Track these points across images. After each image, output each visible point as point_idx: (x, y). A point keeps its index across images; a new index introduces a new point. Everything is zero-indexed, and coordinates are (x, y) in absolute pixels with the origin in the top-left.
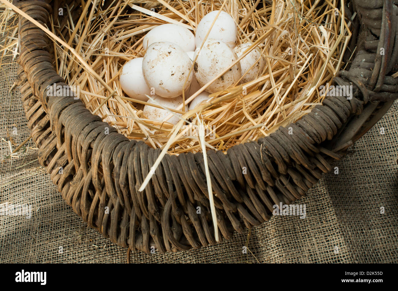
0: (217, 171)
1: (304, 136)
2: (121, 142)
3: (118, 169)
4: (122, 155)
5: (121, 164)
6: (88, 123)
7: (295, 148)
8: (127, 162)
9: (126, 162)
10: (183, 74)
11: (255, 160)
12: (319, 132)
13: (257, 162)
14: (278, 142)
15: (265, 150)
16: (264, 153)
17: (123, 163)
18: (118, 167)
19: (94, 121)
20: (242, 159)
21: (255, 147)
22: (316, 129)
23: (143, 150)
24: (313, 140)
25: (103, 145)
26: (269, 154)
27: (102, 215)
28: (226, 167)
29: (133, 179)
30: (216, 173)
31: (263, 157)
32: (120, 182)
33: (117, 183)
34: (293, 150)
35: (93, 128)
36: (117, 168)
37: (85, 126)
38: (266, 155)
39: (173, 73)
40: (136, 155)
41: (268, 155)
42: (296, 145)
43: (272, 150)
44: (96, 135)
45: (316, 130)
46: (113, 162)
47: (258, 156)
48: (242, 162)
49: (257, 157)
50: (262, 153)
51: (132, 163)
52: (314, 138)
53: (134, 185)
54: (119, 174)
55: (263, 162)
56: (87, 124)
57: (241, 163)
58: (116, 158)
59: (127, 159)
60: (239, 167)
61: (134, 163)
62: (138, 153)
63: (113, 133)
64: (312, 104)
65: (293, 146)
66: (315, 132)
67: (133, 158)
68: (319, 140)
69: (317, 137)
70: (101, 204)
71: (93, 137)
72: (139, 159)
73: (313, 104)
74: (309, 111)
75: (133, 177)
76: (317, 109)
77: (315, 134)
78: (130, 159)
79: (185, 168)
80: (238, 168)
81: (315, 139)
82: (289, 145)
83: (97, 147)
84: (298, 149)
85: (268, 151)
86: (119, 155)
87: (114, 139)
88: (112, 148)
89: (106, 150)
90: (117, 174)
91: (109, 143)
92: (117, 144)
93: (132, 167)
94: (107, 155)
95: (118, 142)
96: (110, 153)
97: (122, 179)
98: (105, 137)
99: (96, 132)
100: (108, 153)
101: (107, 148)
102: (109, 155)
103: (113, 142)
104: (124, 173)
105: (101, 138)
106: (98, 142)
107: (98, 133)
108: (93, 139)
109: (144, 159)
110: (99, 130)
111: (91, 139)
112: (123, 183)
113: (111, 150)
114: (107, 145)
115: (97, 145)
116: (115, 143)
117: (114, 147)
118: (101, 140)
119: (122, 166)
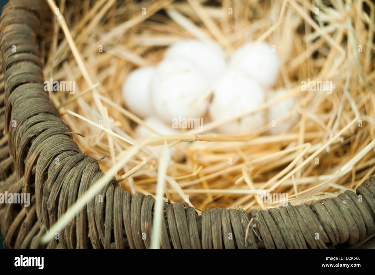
0: (177, 234)
1: (316, 226)
2: (67, 151)
3: (50, 184)
4: (60, 168)
5: (55, 180)
6: (38, 112)
7: (299, 240)
8: (62, 180)
11: (236, 237)
12: (339, 229)
13: (237, 241)
14: (277, 224)
15: (254, 228)
16: (252, 232)
17: (57, 180)
19: (47, 113)
20: (218, 230)
21: (242, 219)
22: (337, 223)
23: (88, 170)
24: (327, 238)
25: (44, 146)
26: (259, 237)
28: (191, 234)
29: (64, 205)
31: (248, 237)
34: (294, 242)
35: (40, 120)
37: (33, 114)
38: (253, 237)
40: (77, 174)
41: (256, 238)
42: (301, 236)
43: (264, 232)
44: (41, 130)
45: (336, 225)
46: (47, 174)
47: (241, 233)
48: (216, 234)
49: (239, 235)
50: (249, 231)
51: (68, 184)
52: (329, 234)
54: (50, 193)
55: (246, 243)
56: (35, 113)
57: (213, 236)
59: (64, 175)
60: (210, 240)
61: (71, 185)
62: (81, 173)
63: (62, 135)
64: (341, 187)
65: (297, 236)
66: (334, 226)
67: (72, 177)
68: (336, 239)
69: (335, 236)
70: (24, 223)
71: (35, 132)
72: (78, 181)
73: (343, 189)
74: (335, 195)
75: (64, 202)
76: (347, 197)
77: (332, 229)
78: (68, 177)
79: (134, 215)
80: (208, 241)
81: (331, 237)
82: (291, 234)
84: (302, 242)
85: (258, 232)
86: (58, 166)
87: (60, 143)
88: (52, 155)
89: (44, 154)
90: (46, 191)
91: (52, 146)
92: (61, 151)
93: (66, 189)
94: (43, 162)
95: (64, 149)
96: (47, 160)
97: (50, 200)
98: (50, 138)
99: (41, 127)
100: (45, 159)
101: (46, 152)
102: (45, 162)
103: (57, 147)
104: (55, 192)
105: (44, 137)
106: (39, 141)
107: (43, 129)
108: (34, 135)
109: (85, 183)
110: (45, 126)
111: (32, 134)
112: (51, 205)
113: (49, 156)
114: (47, 148)
115: (36, 144)
116: (58, 148)
117: (55, 154)
118: (44, 139)
119: (56, 182)
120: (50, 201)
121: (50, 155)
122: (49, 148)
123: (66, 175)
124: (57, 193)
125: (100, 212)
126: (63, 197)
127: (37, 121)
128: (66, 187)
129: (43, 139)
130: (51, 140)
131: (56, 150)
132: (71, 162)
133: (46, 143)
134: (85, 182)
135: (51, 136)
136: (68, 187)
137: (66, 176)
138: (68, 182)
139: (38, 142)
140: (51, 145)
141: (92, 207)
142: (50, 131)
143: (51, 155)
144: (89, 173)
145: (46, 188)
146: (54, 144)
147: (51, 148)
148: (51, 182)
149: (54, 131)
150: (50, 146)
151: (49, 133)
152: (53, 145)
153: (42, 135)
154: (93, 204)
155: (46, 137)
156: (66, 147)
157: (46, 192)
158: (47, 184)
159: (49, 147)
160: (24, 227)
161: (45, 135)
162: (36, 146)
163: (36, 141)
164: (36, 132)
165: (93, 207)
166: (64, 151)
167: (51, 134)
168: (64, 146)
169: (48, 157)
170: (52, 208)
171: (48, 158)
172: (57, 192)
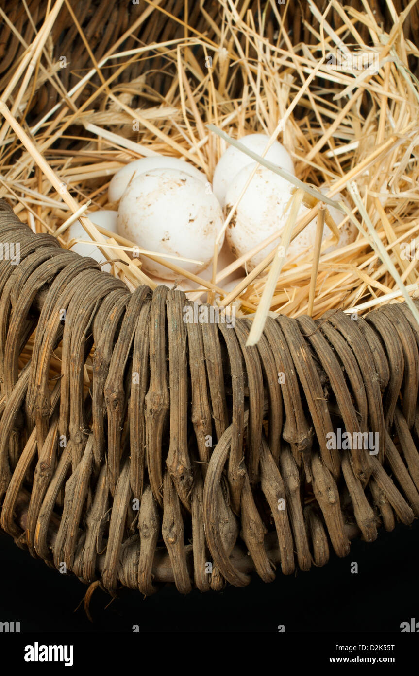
2: (115, 289)
3: (106, 350)
4: (119, 314)
6: (33, 248)
8: (132, 331)
9: (129, 330)
10: (211, 223)
17: (121, 335)
18: (107, 345)
23: (174, 299)
25: (72, 293)
27: (41, 494)
28: (372, 348)
30: (351, 360)
32: (106, 387)
33: (98, 391)
36: (103, 347)
37: (26, 252)
39: (191, 218)
40: (156, 311)
44: (55, 271)
51: (147, 333)
53: (143, 393)
54: (109, 365)
58: (104, 323)
59: (133, 322)
61: (152, 332)
62: (163, 308)
63: (93, 270)
67: (149, 320)
70: (42, 463)
71: (45, 275)
72: (163, 321)
78: (140, 322)
83: (56, 300)
86: (113, 315)
87: (99, 280)
88: (95, 301)
89: (78, 304)
90: (102, 364)
91: (88, 288)
92: (105, 292)
93: (143, 345)
94: (80, 317)
95: (109, 287)
96: (87, 311)
97: (114, 377)
98: (78, 277)
99: (55, 264)
100: (83, 311)
101: (81, 301)
102: (85, 316)
103: (96, 286)
104: (121, 360)
105: (66, 279)
106: (59, 287)
107: (58, 267)
108: (45, 282)
109: (178, 320)
110: (61, 261)
111: (40, 282)
112: (115, 388)
113: (90, 304)
114: (80, 293)
115: (56, 294)
116: (101, 288)
117: (99, 297)
118: (67, 282)
119: (119, 340)
120: (113, 380)
121: (91, 301)
122: (83, 292)
123: (137, 321)
124: (124, 360)
125: (219, 359)
126: (141, 359)
127: (42, 258)
128: (142, 340)
129: (65, 282)
130: (80, 279)
131: (99, 292)
132: (137, 297)
133: (74, 286)
134: (176, 319)
135: (77, 274)
136: (146, 339)
137: (136, 324)
138: (143, 331)
139: (57, 291)
140: (85, 286)
141: (201, 356)
142: (74, 265)
143: (93, 301)
144: (179, 303)
145: (100, 360)
146: (91, 283)
147: (88, 291)
148: (108, 345)
149: (80, 264)
150: (84, 288)
151: (73, 269)
152: (88, 285)
153: (63, 274)
154: (202, 351)
155: (71, 276)
156: (111, 283)
157: (102, 367)
158: (101, 351)
159: (83, 290)
160: (43, 469)
161: (69, 274)
162: (55, 298)
163: (54, 290)
164: (48, 277)
165: (203, 357)
166: (110, 290)
167: (77, 271)
168: (109, 282)
169: (89, 306)
170: (118, 393)
171: (88, 308)
172: (125, 357)
